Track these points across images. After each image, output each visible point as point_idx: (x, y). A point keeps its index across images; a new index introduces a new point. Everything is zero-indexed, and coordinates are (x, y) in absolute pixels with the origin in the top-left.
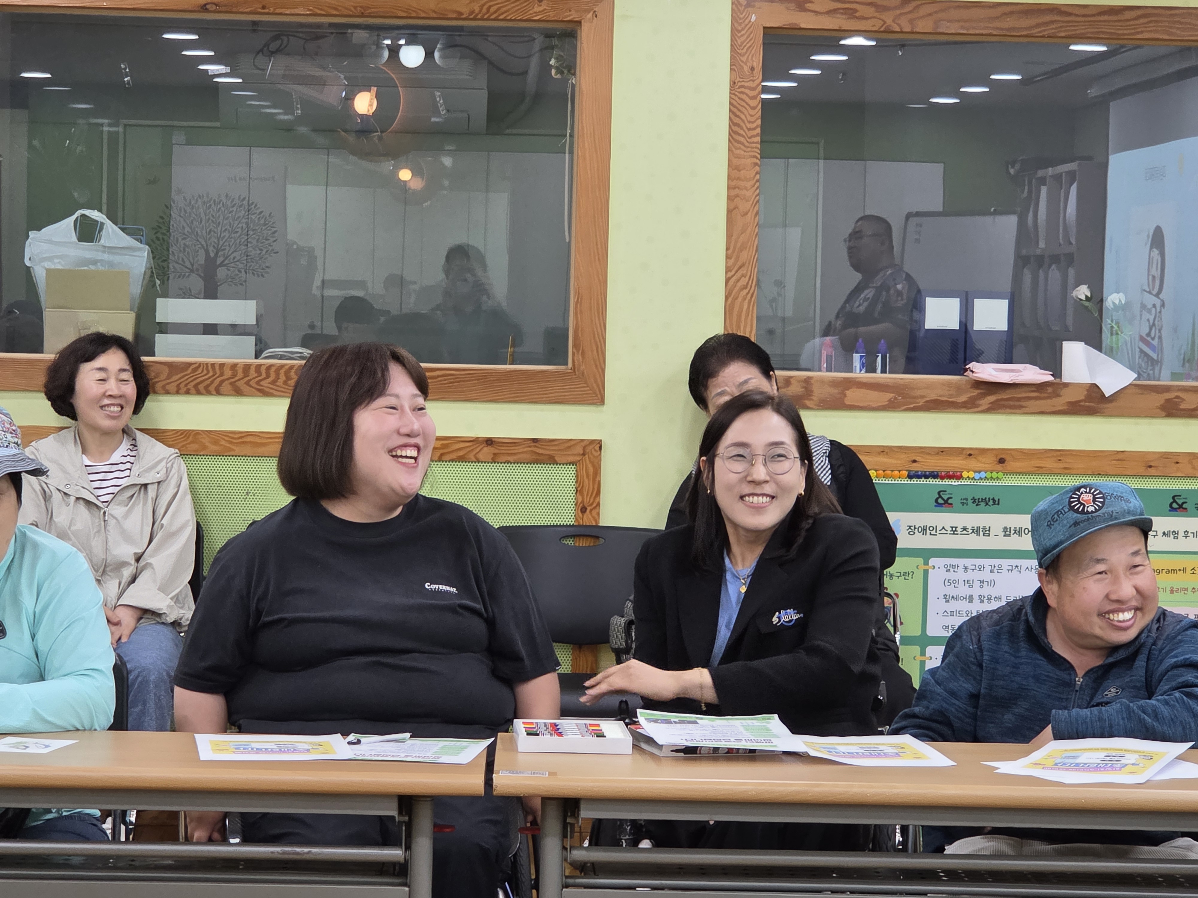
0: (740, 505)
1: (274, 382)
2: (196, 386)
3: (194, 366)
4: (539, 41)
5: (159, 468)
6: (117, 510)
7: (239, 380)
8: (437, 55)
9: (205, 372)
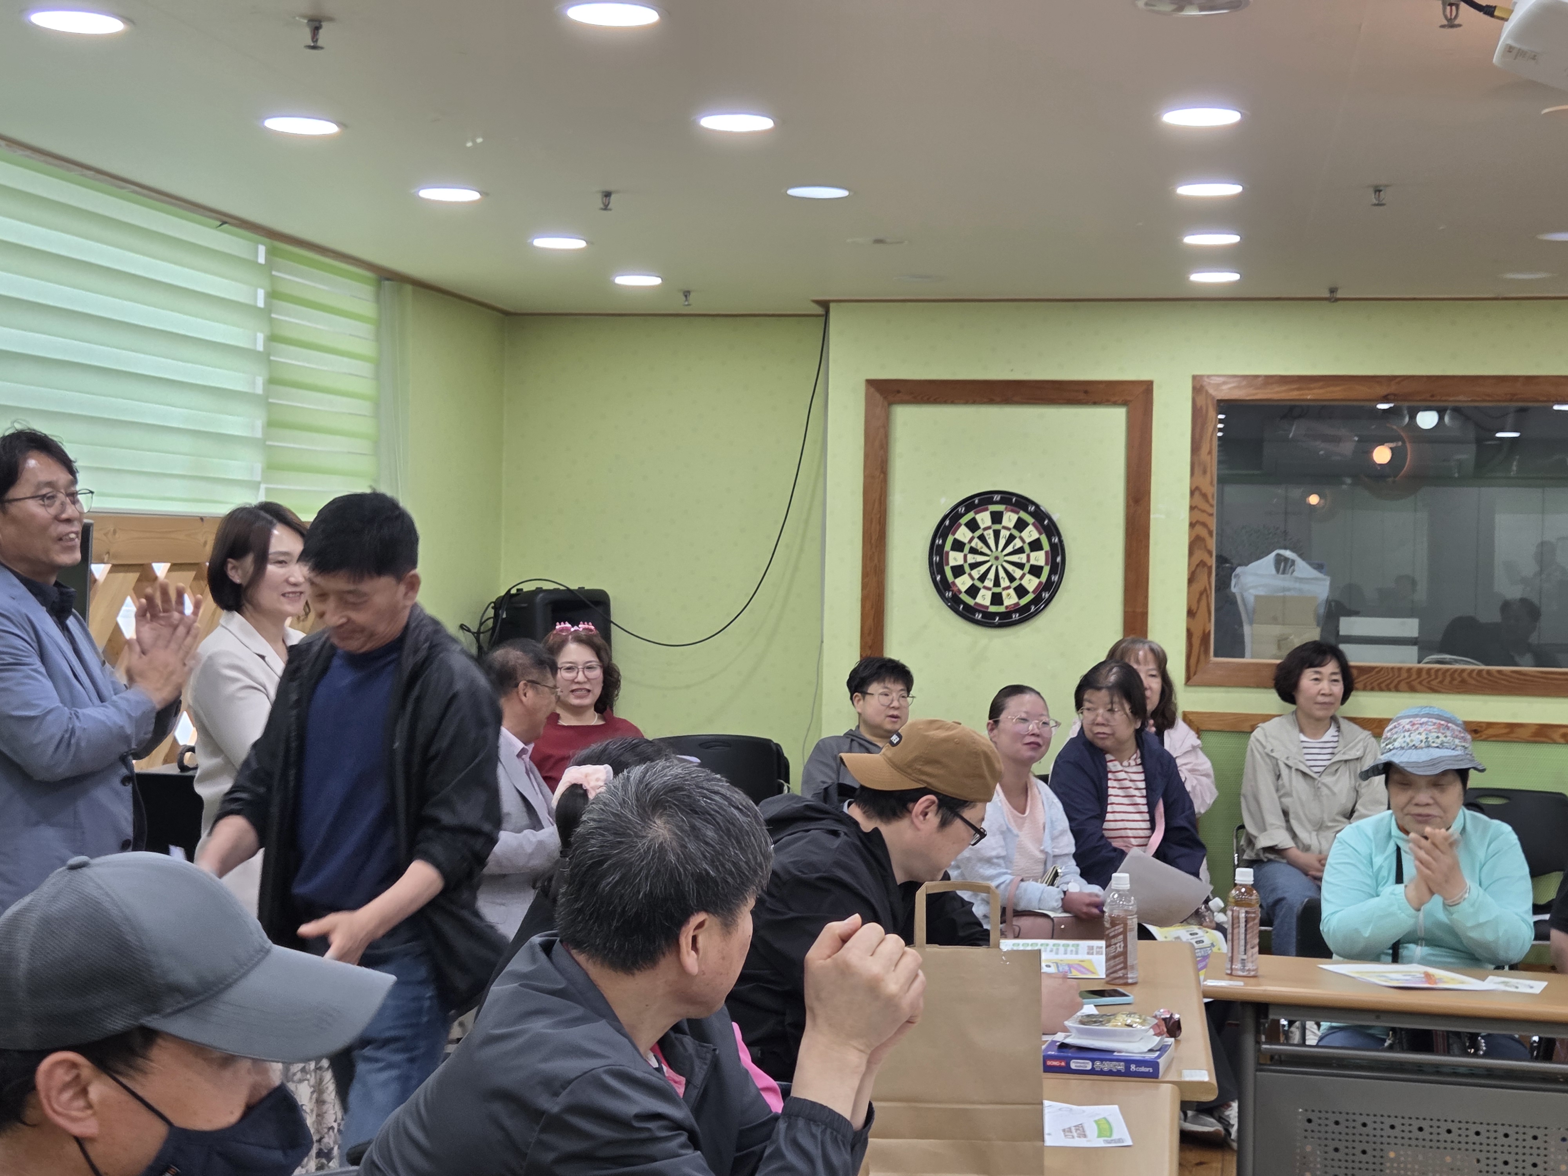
1: (1441, 682)
2: (1379, 684)
3: (1376, 670)
5: (1358, 747)
6: (1327, 779)
7: (1414, 680)
9: (1386, 674)
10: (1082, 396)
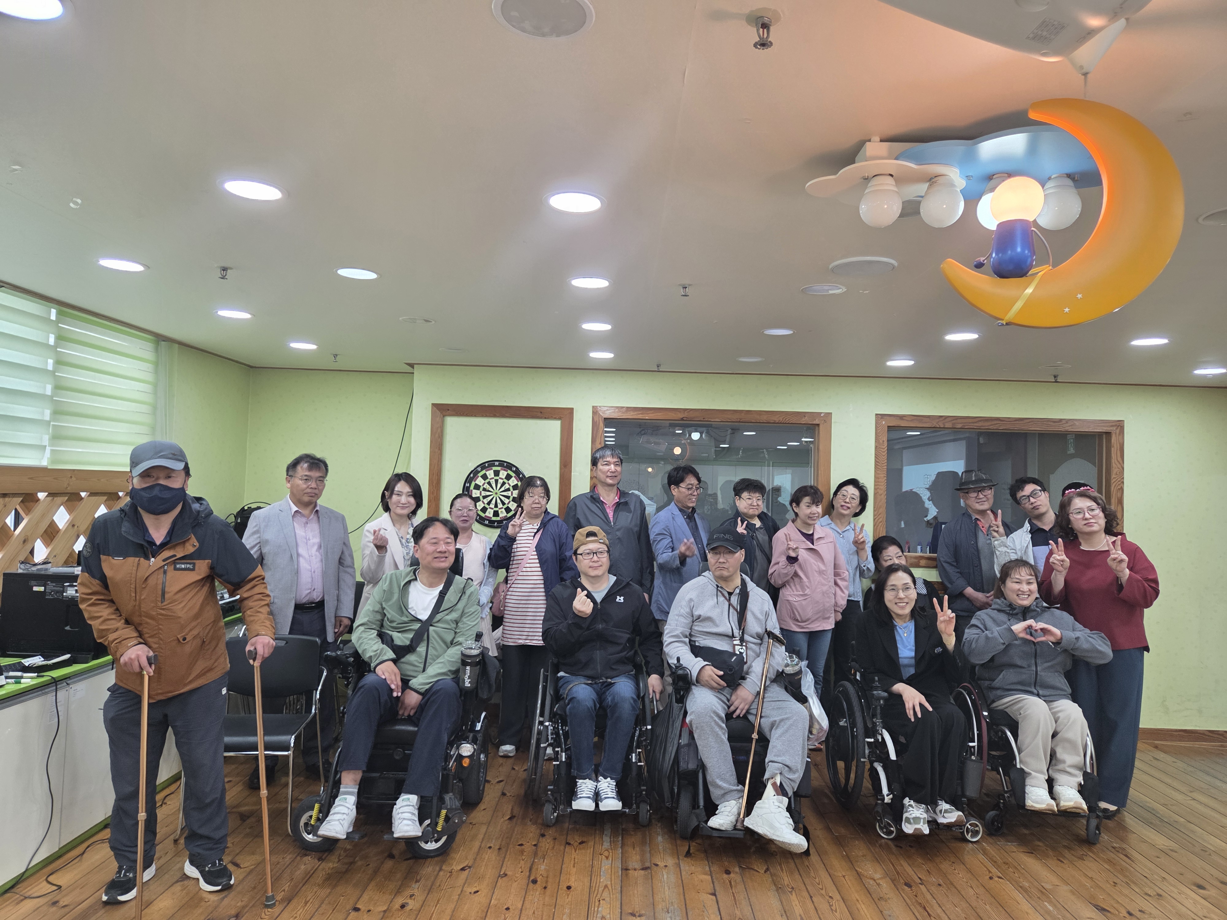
0: (895, 606)
4: (730, 431)
8: (704, 436)
10: (539, 414)
